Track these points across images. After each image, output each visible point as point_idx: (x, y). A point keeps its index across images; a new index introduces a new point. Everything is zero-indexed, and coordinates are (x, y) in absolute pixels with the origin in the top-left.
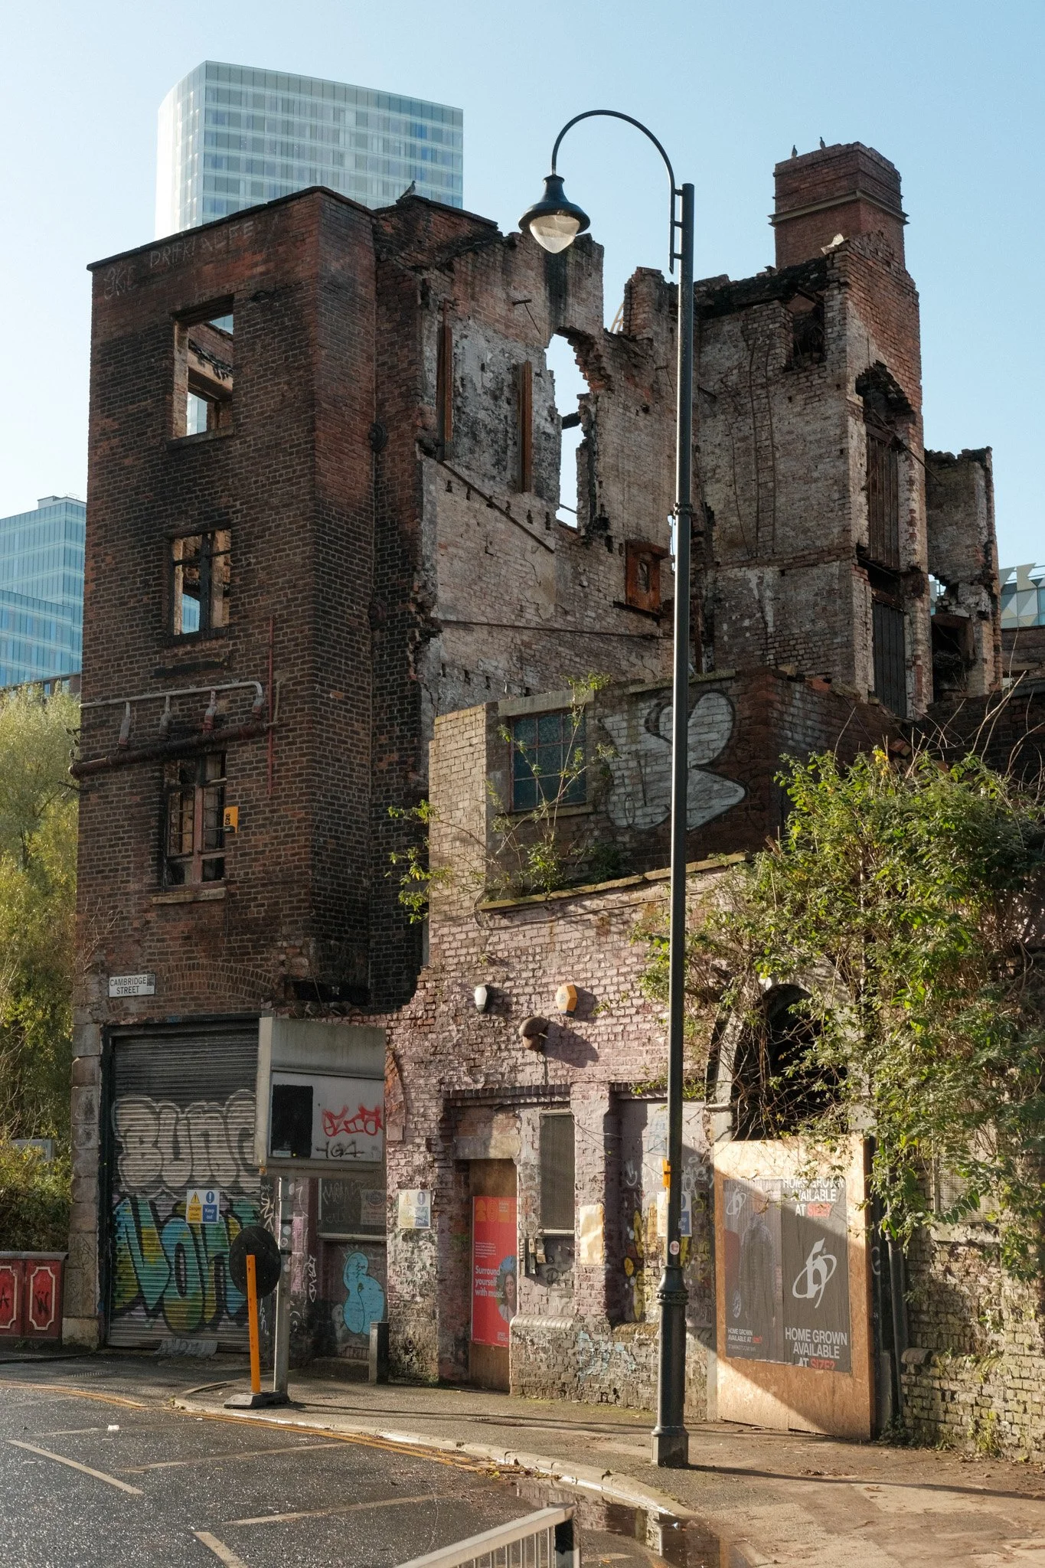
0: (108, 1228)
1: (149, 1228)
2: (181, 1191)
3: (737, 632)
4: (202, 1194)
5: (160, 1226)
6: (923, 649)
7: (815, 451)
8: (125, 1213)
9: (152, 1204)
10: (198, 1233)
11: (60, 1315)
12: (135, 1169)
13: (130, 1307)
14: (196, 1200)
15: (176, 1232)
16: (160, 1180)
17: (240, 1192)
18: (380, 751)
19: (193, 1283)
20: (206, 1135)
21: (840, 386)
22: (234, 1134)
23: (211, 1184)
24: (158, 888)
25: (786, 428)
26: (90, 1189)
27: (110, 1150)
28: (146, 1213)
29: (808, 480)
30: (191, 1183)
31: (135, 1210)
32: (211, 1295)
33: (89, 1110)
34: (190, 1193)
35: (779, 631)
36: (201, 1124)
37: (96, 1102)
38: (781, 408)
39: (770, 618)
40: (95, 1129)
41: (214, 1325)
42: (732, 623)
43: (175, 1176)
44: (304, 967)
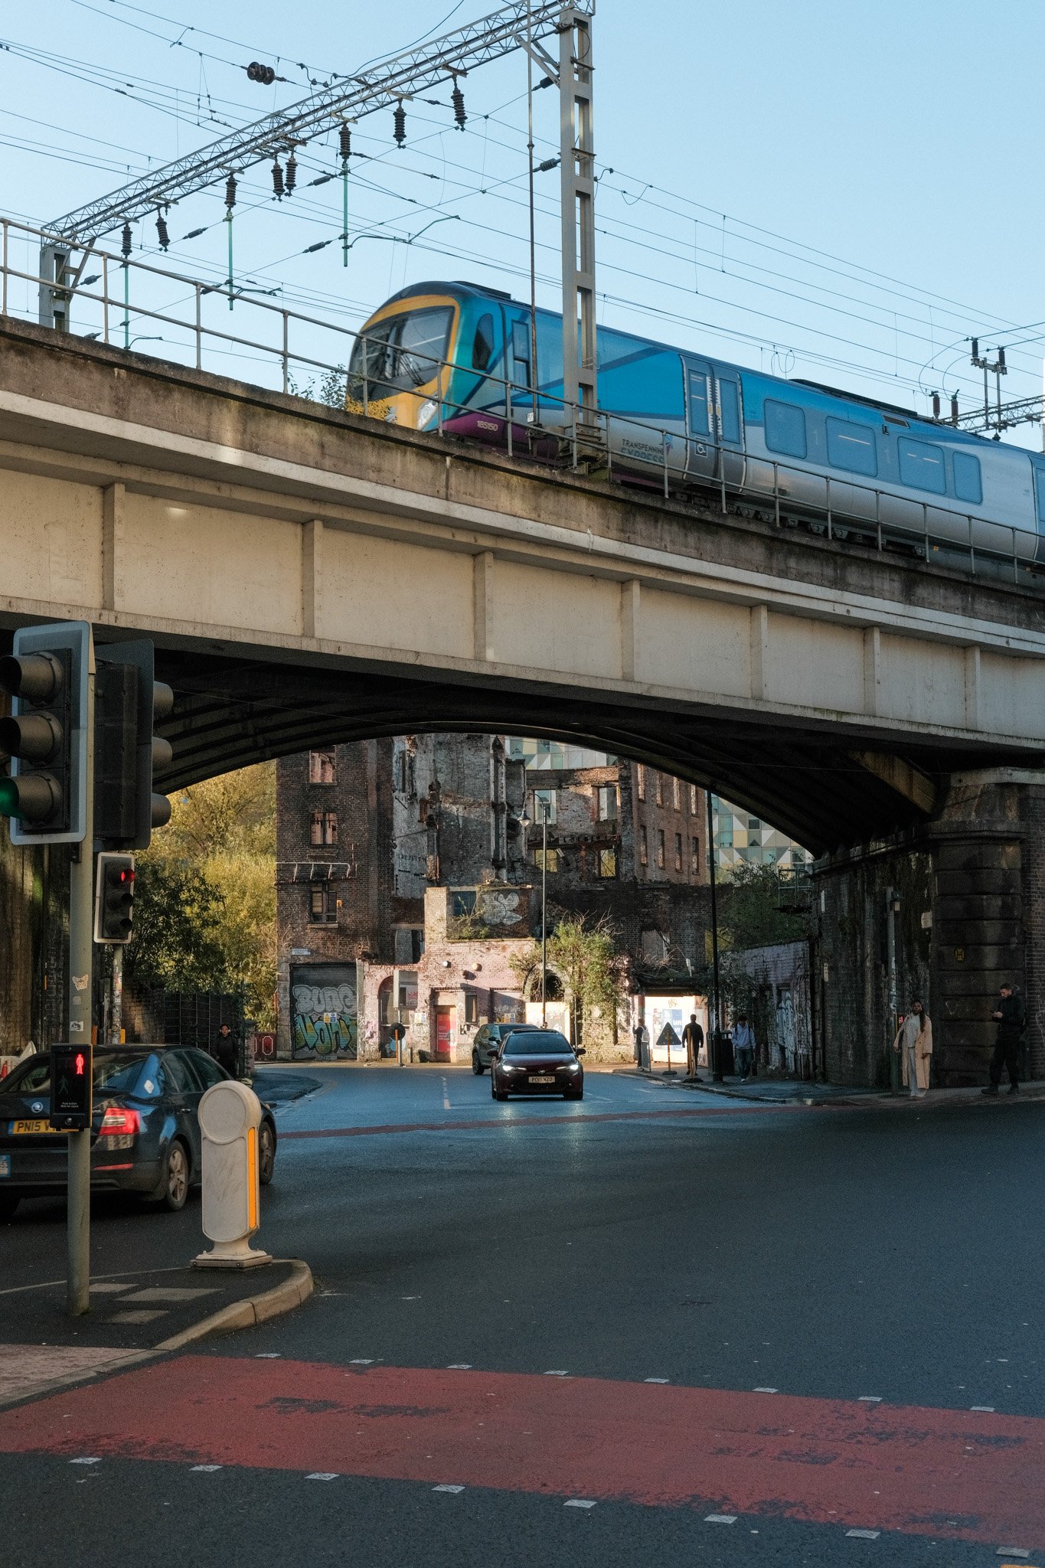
0: (293, 1023)
1: (309, 1023)
2: (322, 1013)
3: (449, 826)
4: (330, 1015)
5: (313, 1024)
6: (504, 831)
7: (478, 768)
8: (299, 1020)
9: (310, 1017)
10: (329, 1026)
11: (275, 1050)
12: (303, 1006)
13: (303, 1047)
14: (327, 1017)
15: (318, 1025)
16: (313, 1010)
17: (344, 1013)
18: (380, 884)
19: (327, 1040)
20: (331, 997)
21: (487, 748)
22: (342, 998)
23: (333, 1011)
24: (311, 922)
25: (468, 758)
26: (286, 1014)
27: (293, 1001)
28: (308, 1020)
29: (476, 778)
30: (325, 1011)
31: (304, 1020)
32: (334, 1043)
33: (285, 989)
34: (325, 1014)
35: (464, 827)
36: (329, 993)
37: (288, 986)
38: (466, 752)
39: (461, 823)
40: (288, 995)
41: (335, 1051)
42: (446, 823)
43: (319, 1009)
44: (367, 949)
